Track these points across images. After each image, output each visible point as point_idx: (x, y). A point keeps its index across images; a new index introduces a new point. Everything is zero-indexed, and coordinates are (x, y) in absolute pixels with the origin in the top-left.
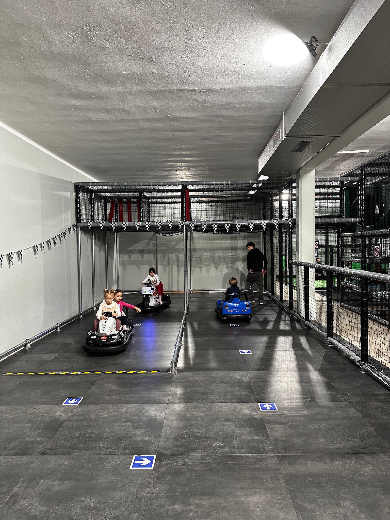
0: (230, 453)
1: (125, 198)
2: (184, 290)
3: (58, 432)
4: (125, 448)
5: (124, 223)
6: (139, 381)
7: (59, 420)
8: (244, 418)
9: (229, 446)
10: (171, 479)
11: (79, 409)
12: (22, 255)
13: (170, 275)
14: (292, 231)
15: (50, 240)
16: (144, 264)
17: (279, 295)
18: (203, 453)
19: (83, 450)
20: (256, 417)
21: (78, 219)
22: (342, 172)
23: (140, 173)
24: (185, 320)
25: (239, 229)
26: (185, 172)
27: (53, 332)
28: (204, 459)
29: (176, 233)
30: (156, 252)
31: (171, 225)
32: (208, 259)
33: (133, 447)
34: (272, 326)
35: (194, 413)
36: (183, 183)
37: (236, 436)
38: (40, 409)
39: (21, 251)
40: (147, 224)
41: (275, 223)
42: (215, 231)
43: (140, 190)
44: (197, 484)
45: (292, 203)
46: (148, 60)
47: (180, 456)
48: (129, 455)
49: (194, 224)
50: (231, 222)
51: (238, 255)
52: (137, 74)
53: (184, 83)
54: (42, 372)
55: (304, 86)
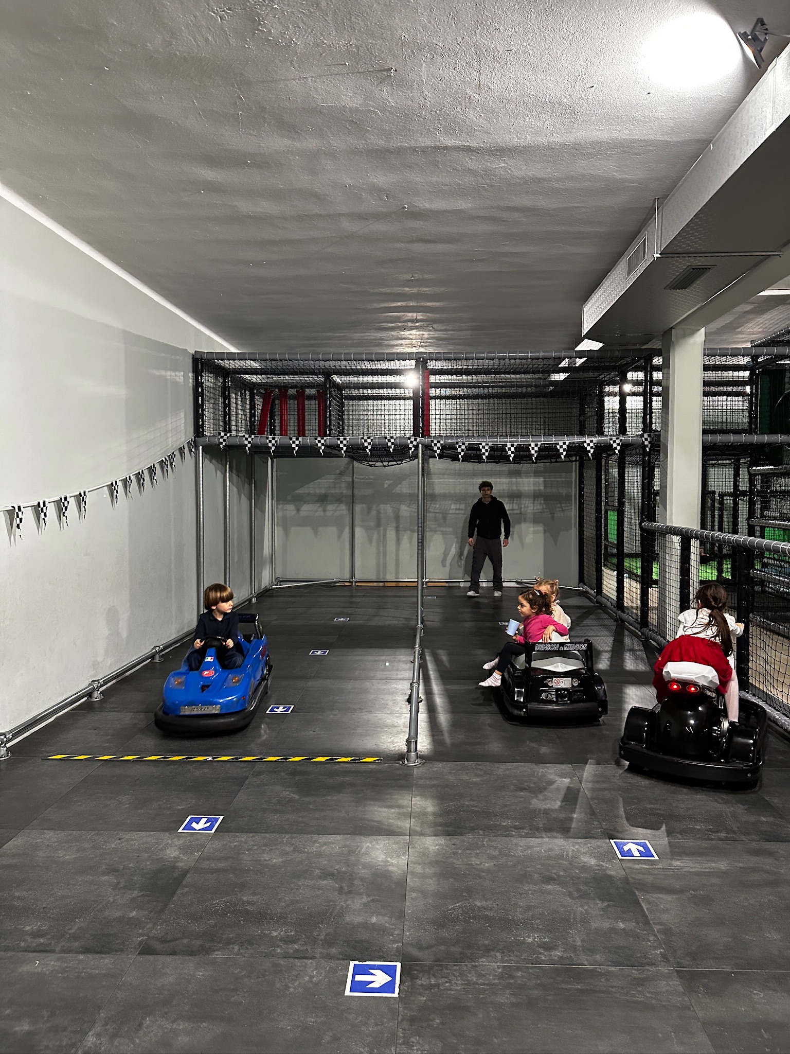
0: (568, 963)
1: (292, 387)
2: (416, 580)
3: (175, 898)
4: (329, 943)
5: (294, 439)
6: (339, 779)
7: (174, 868)
8: (586, 875)
9: (563, 943)
10: (442, 1023)
11: (217, 844)
12: (85, 502)
13: (381, 549)
14: (649, 458)
15: (142, 471)
16: (326, 525)
17: (616, 594)
18: (507, 961)
19: (233, 944)
20: (612, 873)
21: (198, 430)
22: (754, 337)
23: (328, 334)
24: (420, 645)
25: (536, 455)
26: (421, 333)
27: (146, 665)
28: (512, 977)
29: (396, 461)
30: (352, 501)
31: (393, 443)
32: (460, 516)
33: (345, 939)
34: (608, 663)
35: (470, 861)
36: (420, 356)
37: (574, 919)
38: (132, 840)
39: (85, 495)
40: (343, 443)
41: (614, 442)
42: (484, 457)
43: (326, 371)
44: (504, 1039)
45: (651, 401)
46: (379, 75)
47: (455, 965)
48: (338, 959)
49: (442, 442)
50: (519, 440)
51: (523, 510)
52: (350, 109)
53: (450, 131)
54: (129, 753)
55: (717, 140)
